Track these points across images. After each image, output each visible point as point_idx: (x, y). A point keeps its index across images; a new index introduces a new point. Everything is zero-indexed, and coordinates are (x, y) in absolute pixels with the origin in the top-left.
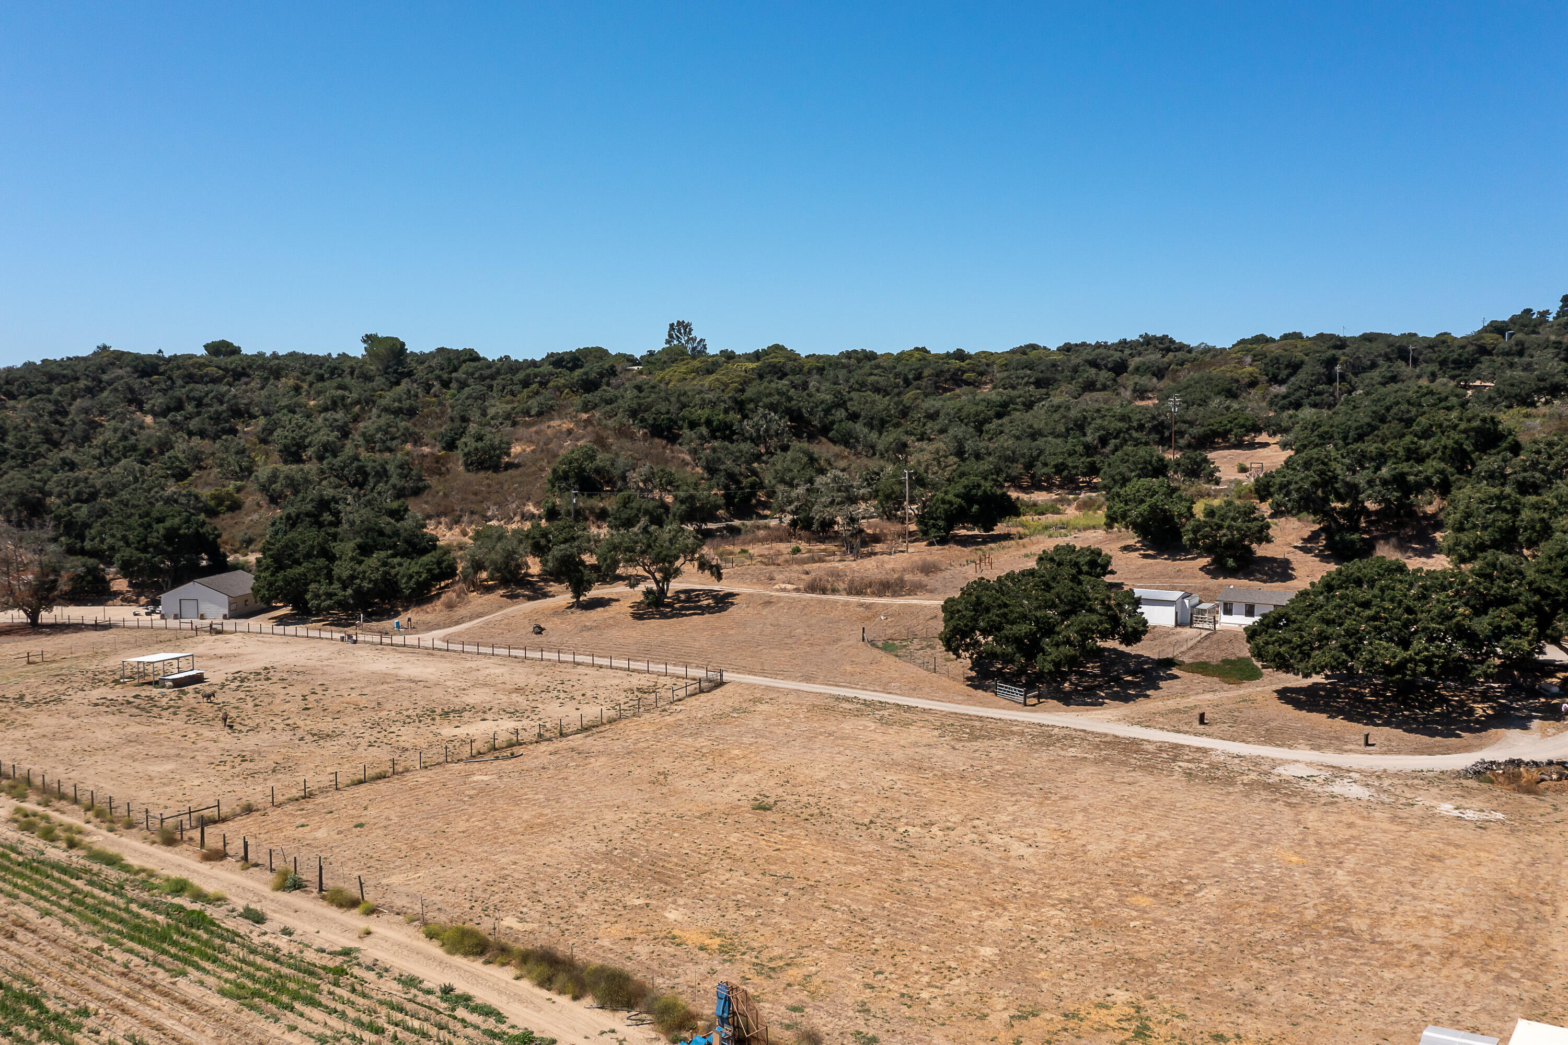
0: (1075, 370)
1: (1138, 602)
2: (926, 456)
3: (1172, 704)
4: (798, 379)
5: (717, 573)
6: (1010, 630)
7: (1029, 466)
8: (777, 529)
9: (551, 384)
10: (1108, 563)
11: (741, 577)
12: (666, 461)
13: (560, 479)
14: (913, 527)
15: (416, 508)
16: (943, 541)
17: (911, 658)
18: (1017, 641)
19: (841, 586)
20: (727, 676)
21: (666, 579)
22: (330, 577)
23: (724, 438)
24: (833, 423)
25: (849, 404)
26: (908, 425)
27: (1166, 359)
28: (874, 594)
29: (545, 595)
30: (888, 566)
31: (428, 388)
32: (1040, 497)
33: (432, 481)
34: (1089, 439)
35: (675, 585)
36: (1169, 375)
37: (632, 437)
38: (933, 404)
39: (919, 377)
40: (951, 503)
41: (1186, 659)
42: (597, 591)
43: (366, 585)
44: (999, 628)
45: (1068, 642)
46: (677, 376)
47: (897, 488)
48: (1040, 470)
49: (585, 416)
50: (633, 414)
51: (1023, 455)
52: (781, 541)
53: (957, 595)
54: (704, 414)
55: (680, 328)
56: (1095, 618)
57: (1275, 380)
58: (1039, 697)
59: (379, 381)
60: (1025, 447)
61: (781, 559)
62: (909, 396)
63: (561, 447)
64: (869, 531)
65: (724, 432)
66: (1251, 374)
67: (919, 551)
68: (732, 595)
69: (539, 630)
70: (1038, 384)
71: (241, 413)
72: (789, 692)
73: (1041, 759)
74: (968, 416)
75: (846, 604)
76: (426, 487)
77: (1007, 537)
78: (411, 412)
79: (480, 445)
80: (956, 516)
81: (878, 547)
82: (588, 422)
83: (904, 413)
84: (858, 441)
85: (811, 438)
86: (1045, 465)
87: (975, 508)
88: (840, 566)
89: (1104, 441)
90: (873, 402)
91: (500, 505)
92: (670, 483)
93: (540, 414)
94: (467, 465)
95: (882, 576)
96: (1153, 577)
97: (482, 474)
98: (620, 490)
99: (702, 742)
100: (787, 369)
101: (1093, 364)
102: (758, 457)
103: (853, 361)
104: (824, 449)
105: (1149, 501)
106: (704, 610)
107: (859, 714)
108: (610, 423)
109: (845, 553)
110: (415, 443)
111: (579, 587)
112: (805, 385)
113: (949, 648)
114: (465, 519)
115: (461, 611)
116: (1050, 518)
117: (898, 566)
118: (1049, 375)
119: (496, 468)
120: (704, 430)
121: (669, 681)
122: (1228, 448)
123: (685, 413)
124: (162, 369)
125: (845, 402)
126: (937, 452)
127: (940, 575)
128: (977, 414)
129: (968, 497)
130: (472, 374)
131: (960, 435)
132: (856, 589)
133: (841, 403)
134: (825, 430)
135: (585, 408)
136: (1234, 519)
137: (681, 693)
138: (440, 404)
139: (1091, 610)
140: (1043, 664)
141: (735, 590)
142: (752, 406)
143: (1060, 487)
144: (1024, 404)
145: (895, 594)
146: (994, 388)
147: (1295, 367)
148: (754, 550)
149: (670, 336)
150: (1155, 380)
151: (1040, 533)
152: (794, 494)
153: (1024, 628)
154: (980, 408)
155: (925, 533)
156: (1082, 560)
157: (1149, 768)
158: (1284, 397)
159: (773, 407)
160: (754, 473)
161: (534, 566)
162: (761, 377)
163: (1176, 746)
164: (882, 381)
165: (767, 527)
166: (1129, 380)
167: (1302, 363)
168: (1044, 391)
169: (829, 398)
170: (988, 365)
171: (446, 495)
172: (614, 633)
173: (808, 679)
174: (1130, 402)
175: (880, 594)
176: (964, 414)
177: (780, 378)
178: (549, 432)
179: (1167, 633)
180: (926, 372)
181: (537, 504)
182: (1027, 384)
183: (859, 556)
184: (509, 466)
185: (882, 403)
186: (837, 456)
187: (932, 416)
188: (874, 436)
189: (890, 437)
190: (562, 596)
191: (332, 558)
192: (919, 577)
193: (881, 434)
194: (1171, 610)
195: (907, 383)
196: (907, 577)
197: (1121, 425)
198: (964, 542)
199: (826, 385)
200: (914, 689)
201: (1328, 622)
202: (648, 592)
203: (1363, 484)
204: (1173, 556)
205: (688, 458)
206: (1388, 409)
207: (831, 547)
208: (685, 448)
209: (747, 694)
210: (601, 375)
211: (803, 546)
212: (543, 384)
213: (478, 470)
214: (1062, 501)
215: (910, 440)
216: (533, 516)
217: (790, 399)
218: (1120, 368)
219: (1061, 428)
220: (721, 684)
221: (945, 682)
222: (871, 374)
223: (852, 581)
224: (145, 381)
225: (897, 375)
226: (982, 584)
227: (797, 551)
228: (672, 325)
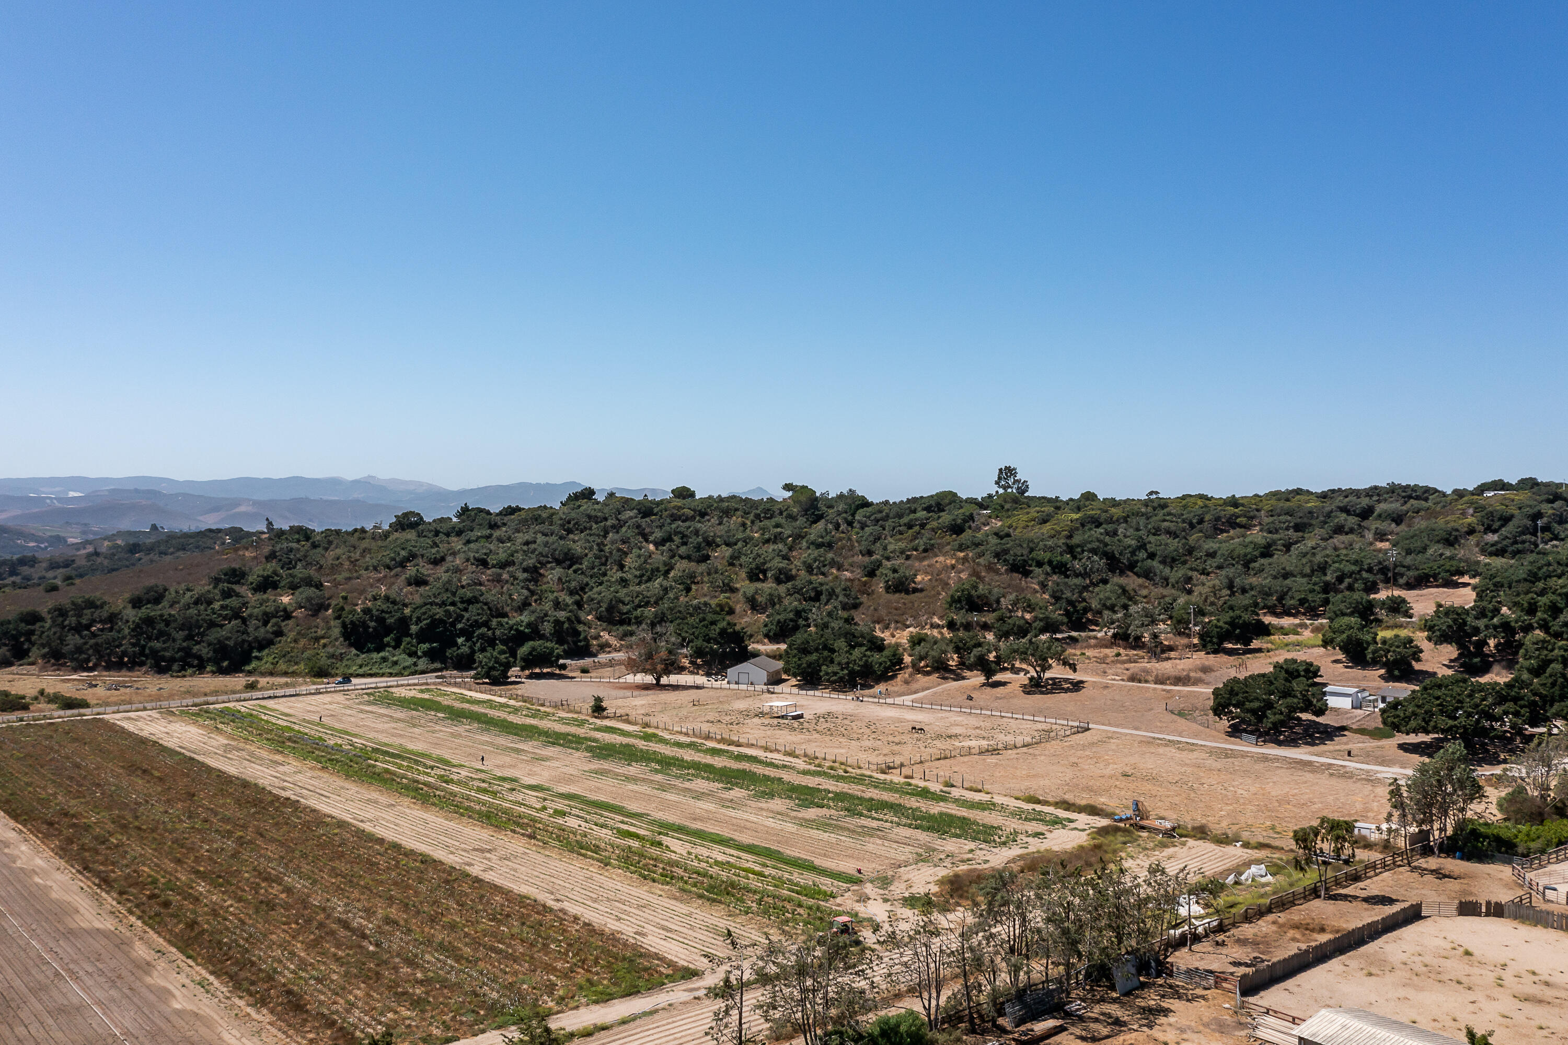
0: (1329, 515)
1: (1324, 694)
2: (1205, 590)
3: (1338, 747)
4: (1110, 527)
5: (1074, 668)
6: (1248, 705)
7: (1281, 599)
8: (1102, 639)
9: (928, 527)
10: (1318, 669)
11: (1085, 671)
12: (1023, 590)
13: (955, 602)
14: (1196, 641)
15: (860, 617)
16: (1215, 652)
17: (1194, 720)
18: (1253, 712)
19: (1150, 678)
20: (1091, 726)
21: (1044, 671)
22: (832, 662)
23: (1061, 573)
24: (1137, 561)
25: (1148, 546)
26: (1192, 563)
27: (1404, 508)
28: (1171, 684)
29: (964, 678)
30: (1180, 667)
31: (837, 527)
32: (1287, 622)
33: (864, 598)
34: (1328, 578)
35: (1048, 675)
36: (1406, 521)
37: (997, 572)
38: (1210, 545)
39: (1201, 521)
40: (1221, 628)
41: (1354, 727)
42: (998, 677)
43: (857, 668)
44: (1243, 704)
45: (1282, 713)
46: (1022, 524)
47: (1185, 616)
48: (1289, 602)
49: (962, 555)
50: (997, 555)
51: (1276, 592)
52: (1106, 647)
53: (1221, 686)
54: (1047, 556)
55: (1007, 473)
56: (1295, 700)
57: (1489, 529)
58: (1264, 741)
59: (801, 521)
60: (1278, 585)
61: (1108, 660)
62: (1194, 538)
63: (949, 578)
64: (1166, 643)
65: (1061, 569)
66: (1469, 525)
67: (1200, 658)
68: (1082, 682)
69: (970, 698)
70: (1298, 528)
71: (711, 543)
72: (1126, 735)
73: (1260, 766)
74: (1239, 557)
75: (1155, 689)
76: (861, 603)
77: (1259, 650)
78: (830, 546)
79: (896, 575)
80: (1226, 636)
81: (1173, 654)
82: (965, 559)
83: (1190, 551)
84: (1155, 575)
85: (1122, 573)
86: (1292, 598)
87: (1238, 631)
88: (1148, 665)
89: (1340, 579)
90: (1166, 545)
91: (915, 617)
92: (1030, 607)
93: (925, 551)
94: (888, 589)
95: (1176, 673)
96: (1348, 680)
97: (897, 595)
98: (994, 611)
99: (1087, 753)
100: (1102, 520)
101: (1345, 510)
102: (1086, 588)
103: (1150, 509)
104: (1132, 581)
105: (1347, 633)
106: (1067, 690)
107: (1166, 745)
108: (981, 560)
109: (1150, 658)
110: (838, 569)
111: (989, 673)
112: (1115, 533)
113: (1215, 714)
114: (893, 625)
115: (914, 686)
116: (1292, 638)
117: (1186, 667)
118: (1305, 520)
119: (907, 592)
120: (1048, 569)
121: (1059, 727)
122: (1437, 586)
123: (1034, 555)
124: (655, 510)
125: (1145, 544)
126: (1214, 587)
127: (1213, 674)
128: (1245, 555)
129: (1232, 623)
130: (869, 517)
131: (1231, 575)
132: (1160, 681)
133: (1143, 546)
134: (1132, 566)
135: (961, 548)
136: (1398, 647)
137: (1068, 733)
138: (850, 539)
139: (1295, 696)
140: (1267, 724)
141: (1084, 679)
142: (1079, 550)
143: (1304, 614)
144: (1284, 545)
145: (1184, 685)
146: (1261, 530)
147: (1506, 520)
148: (1089, 653)
149: (1000, 478)
150: (1393, 525)
151: (1282, 648)
152: (1115, 617)
153: (1256, 705)
154: (1249, 550)
155: (1204, 646)
156: (1301, 668)
157: (1312, 772)
158: (1493, 545)
159: (1094, 551)
160: (1084, 600)
161: (953, 661)
162: (1083, 525)
163: (1331, 764)
164: (1172, 527)
165: (1095, 638)
166: (1374, 524)
167: (1512, 516)
168: (1300, 534)
169: (1133, 543)
170: (1258, 510)
171: (875, 610)
172: (1015, 701)
173: (1136, 729)
174: (1371, 544)
175: (1175, 684)
176: (1236, 553)
177: (1097, 527)
178: (938, 565)
179: (1347, 712)
180: (1207, 518)
181: (941, 618)
182: (1287, 529)
183: (1159, 659)
184: (915, 590)
185: (1174, 544)
186: (1140, 586)
187: (1212, 555)
188: (1167, 570)
189: (1178, 574)
190: (977, 678)
191: (833, 651)
192: (1200, 675)
193: (1172, 568)
194: (1350, 699)
195: (1192, 526)
196: (1192, 674)
197: (1353, 568)
198: (1230, 652)
199: (1131, 532)
200: (1196, 736)
201: (1418, 706)
202: (1031, 679)
203: (1482, 627)
204: (1364, 668)
205: (1037, 587)
206: (1540, 568)
207: (1140, 653)
208: (1035, 581)
209: (1104, 735)
210: (965, 521)
211: (1122, 651)
212: (923, 526)
213: (895, 592)
214: (1302, 626)
215: (1195, 574)
216: (938, 626)
217: (1106, 545)
218: (1366, 513)
219: (1307, 570)
220: (1088, 729)
221: (1214, 733)
222: (1164, 520)
223: (1157, 676)
224: (647, 519)
225: (1184, 521)
226: (1235, 680)
227: (1118, 655)
228: (1001, 470)
